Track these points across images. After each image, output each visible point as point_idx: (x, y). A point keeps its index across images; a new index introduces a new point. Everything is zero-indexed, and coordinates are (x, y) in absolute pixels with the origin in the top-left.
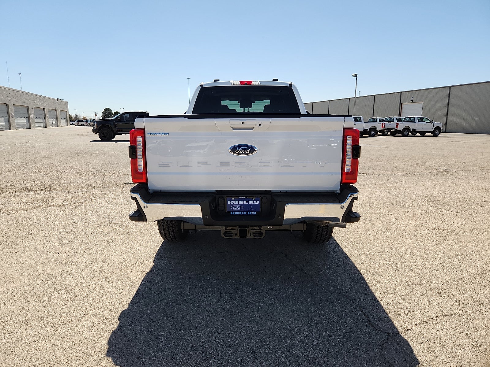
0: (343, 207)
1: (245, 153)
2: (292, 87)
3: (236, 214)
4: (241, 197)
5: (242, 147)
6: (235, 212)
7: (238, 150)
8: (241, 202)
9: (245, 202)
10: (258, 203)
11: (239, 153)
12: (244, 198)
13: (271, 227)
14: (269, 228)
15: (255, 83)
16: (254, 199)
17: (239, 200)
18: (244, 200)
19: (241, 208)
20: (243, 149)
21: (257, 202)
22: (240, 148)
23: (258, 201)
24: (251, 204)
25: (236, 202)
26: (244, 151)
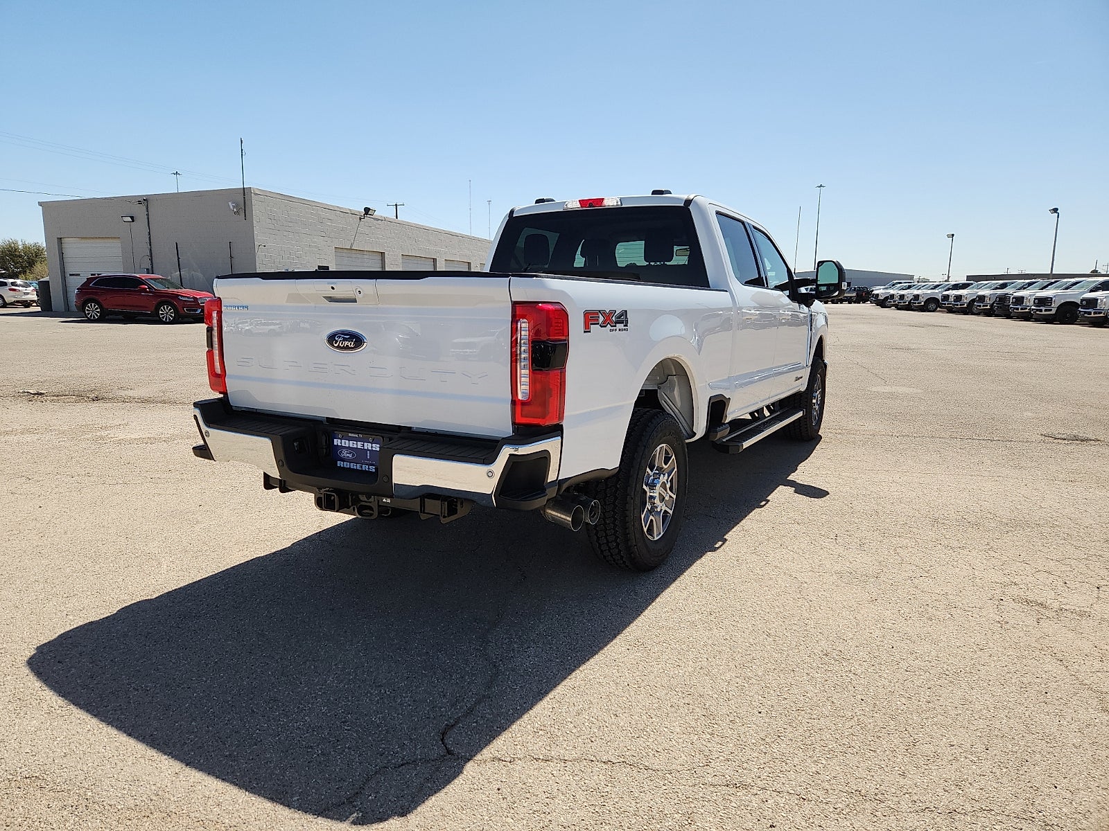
0: (490, 474)
1: (347, 348)
2: (690, 207)
3: (345, 466)
5: (342, 334)
6: (344, 461)
7: (338, 341)
8: (352, 444)
9: (359, 445)
10: (378, 449)
12: (357, 436)
13: (389, 501)
14: (384, 500)
15: (611, 202)
16: (370, 440)
17: (350, 439)
18: (357, 440)
19: (352, 456)
20: (345, 339)
21: (376, 447)
22: (340, 337)
24: (368, 450)
25: (345, 443)
26: (346, 343)
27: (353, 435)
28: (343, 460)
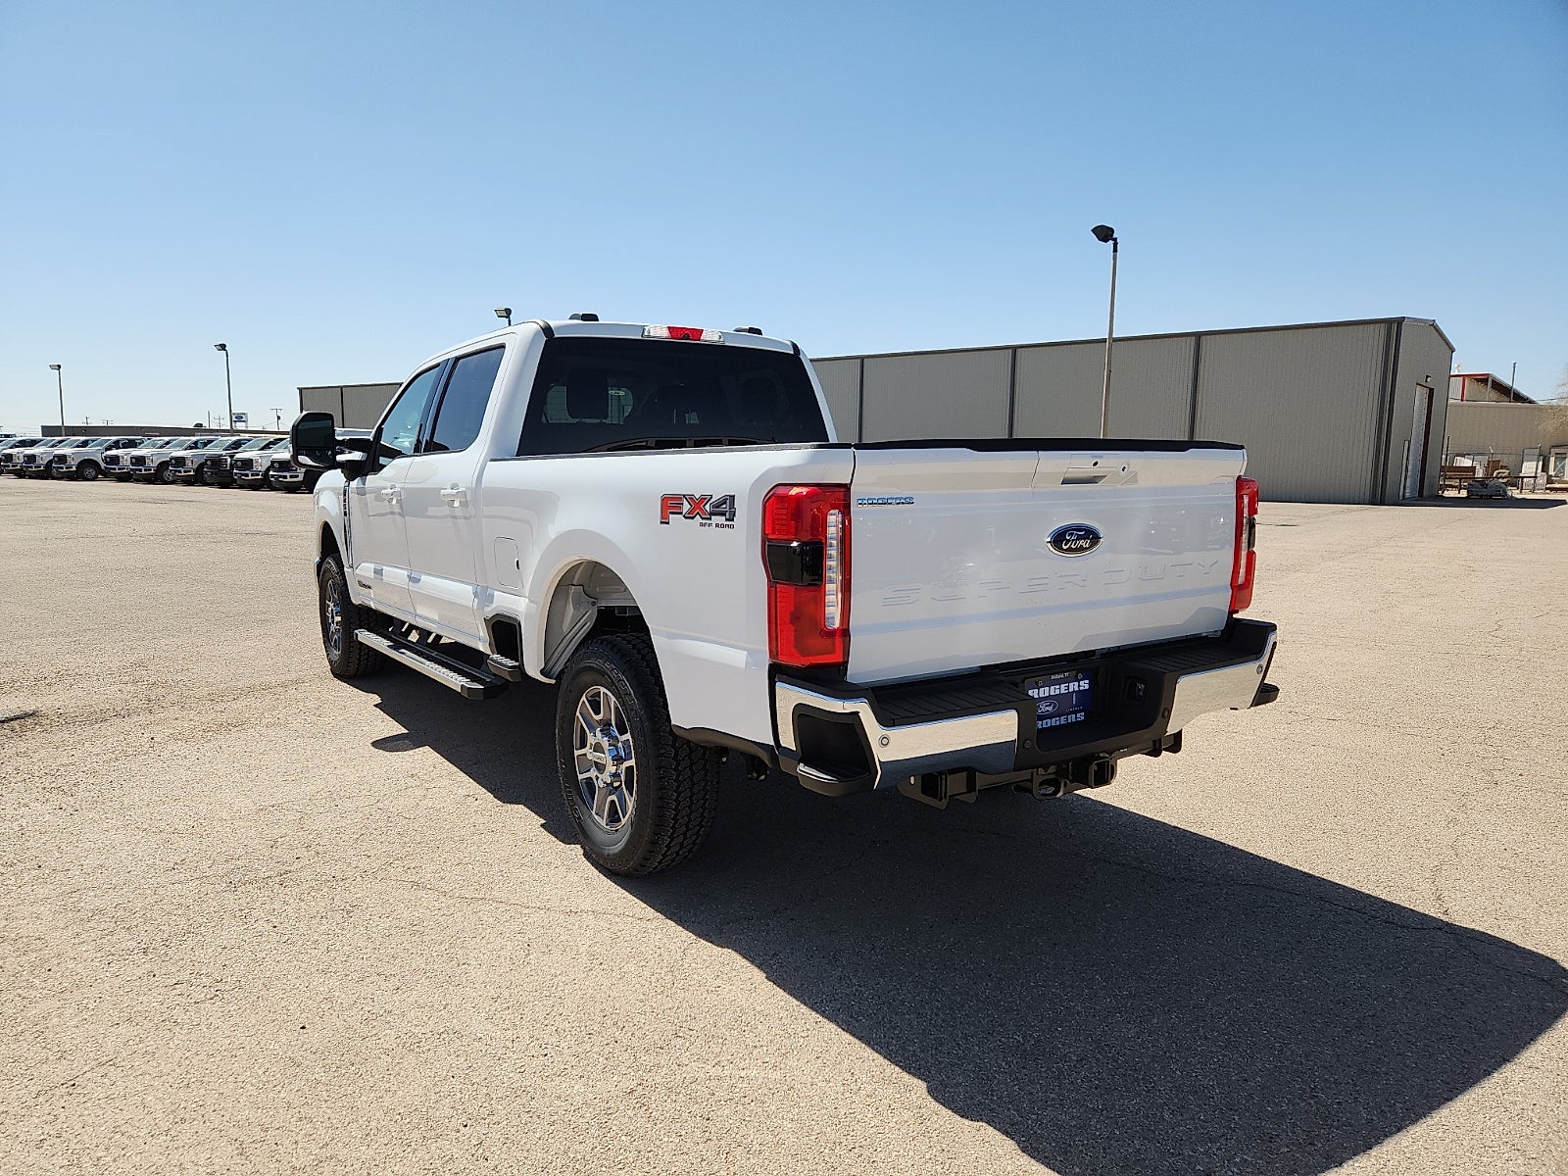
1: (1082, 549)
4: (1055, 674)
5: (1075, 530)
6: (1043, 719)
7: (1068, 541)
8: (1054, 690)
9: (1063, 689)
10: (1087, 687)
11: (1070, 550)
12: (1061, 676)
16: (1079, 676)
17: (1050, 684)
18: (1060, 682)
19: (1054, 708)
20: (1079, 538)
21: (1085, 685)
22: (1072, 535)
23: (1087, 681)
24: (1074, 692)
25: (1044, 692)
26: (1081, 542)
27: (1057, 676)
28: (1041, 718)
